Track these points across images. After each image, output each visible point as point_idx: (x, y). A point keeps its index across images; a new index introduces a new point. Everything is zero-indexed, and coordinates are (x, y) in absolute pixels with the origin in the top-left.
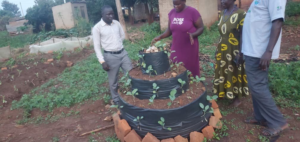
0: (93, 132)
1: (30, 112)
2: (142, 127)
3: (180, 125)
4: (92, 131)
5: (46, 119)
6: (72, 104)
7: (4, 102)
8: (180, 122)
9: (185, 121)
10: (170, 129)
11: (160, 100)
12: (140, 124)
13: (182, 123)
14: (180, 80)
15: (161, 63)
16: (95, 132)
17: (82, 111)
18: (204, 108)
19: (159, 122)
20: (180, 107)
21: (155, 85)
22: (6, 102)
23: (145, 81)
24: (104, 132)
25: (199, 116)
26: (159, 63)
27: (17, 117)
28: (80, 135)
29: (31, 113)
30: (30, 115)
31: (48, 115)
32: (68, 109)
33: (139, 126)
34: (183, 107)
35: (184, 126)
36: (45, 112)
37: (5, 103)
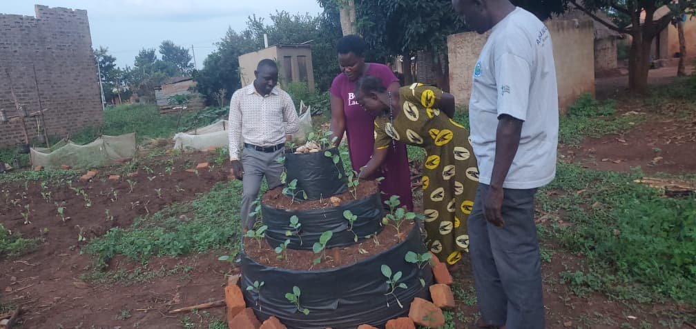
0: (196, 309)
1: (109, 261)
2: (262, 303)
3: (333, 306)
4: (194, 307)
5: (131, 276)
6: (184, 253)
7: (80, 239)
8: (334, 299)
9: (346, 299)
10: (306, 312)
11: (305, 251)
12: (260, 297)
13: (337, 302)
14: (348, 215)
15: (317, 176)
16: (199, 309)
17: (198, 267)
18: (392, 277)
19: (288, 296)
20: (334, 269)
21: (294, 220)
22: (84, 239)
23: (278, 210)
24: (215, 310)
25: (381, 294)
26: (314, 176)
27: (86, 268)
28: (170, 312)
29: (109, 263)
30: (107, 265)
31: (138, 270)
32: (175, 261)
33: (258, 300)
34: (338, 268)
35: (342, 310)
36: (135, 263)
37: (81, 241)
